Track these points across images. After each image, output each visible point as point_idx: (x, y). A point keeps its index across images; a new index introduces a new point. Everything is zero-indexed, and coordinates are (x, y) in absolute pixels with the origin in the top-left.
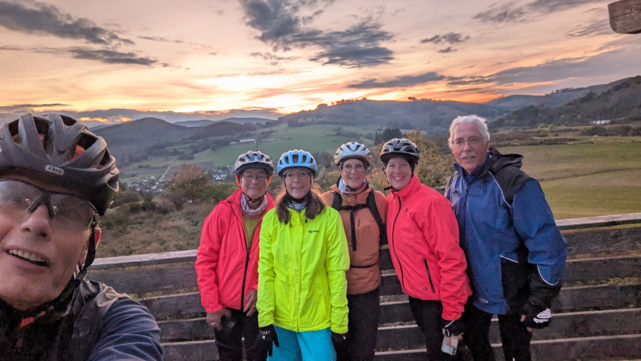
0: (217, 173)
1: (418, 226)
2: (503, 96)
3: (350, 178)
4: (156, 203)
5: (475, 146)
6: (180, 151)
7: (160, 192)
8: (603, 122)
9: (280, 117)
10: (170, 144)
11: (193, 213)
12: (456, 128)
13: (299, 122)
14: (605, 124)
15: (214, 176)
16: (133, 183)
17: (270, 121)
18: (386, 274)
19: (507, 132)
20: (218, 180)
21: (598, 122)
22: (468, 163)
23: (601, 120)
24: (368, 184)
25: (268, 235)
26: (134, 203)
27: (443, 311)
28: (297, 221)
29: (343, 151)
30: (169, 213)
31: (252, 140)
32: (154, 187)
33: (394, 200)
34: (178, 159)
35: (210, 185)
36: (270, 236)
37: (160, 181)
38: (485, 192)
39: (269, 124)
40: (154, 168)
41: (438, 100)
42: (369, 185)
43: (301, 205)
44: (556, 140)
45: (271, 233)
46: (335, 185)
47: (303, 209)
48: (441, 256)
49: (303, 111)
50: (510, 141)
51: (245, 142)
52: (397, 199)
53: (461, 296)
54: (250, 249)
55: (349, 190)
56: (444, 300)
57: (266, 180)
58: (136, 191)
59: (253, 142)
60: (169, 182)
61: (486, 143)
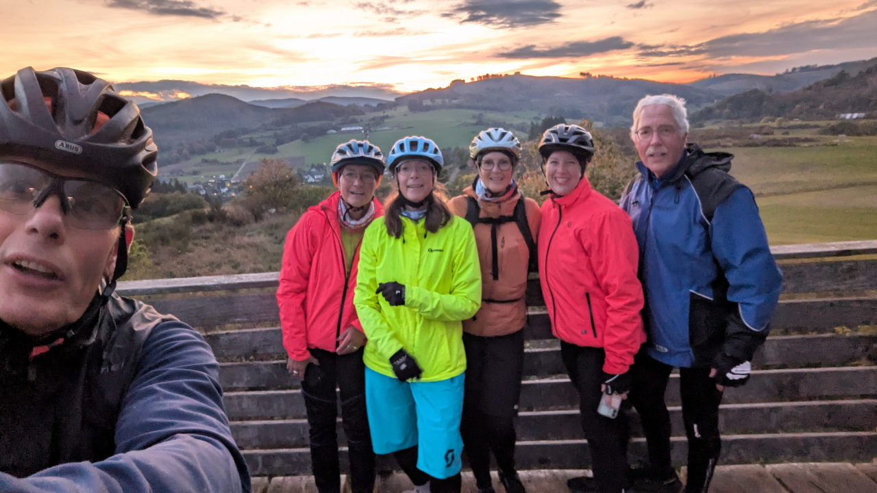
0: (310, 173)
1: (583, 247)
2: (714, 75)
3: (491, 179)
4: (227, 212)
5: (668, 138)
6: (259, 141)
7: (233, 197)
8: (855, 115)
9: (398, 96)
10: (246, 131)
11: (277, 227)
12: (643, 112)
13: (424, 104)
14: (857, 118)
15: (306, 177)
16: (195, 184)
17: (383, 103)
18: (534, 311)
19: (716, 127)
20: (312, 183)
21: (848, 116)
22: (656, 162)
23: (853, 112)
24: (517, 188)
25: (372, 254)
26: (197, 210)
27: (606, 362)
28: (412, 236)
29: (482, 140)
30: (244, 225)
31: (358, 128)
32: (225, 190)
33: (553, 211)
34: (255, 153)
35: (300, 188)
36: (375, 256)
37: (233, 181)
38: (677, 203)
39: (382, 106)
40: (223, 164)
41: (622, 77)
42: (518, 190)
43: (420, 212)
44: (785, 140)
45: (375, 250)
46: (470, 187)
47: (421, 218)
48: (610, 289)
49: (430, 89)
50: (720, 140)
51: (348, 131)
52: (557, 210)
53: (632, 343)
54: (349, 273)
55: (489, 195)
56: (608, 347)
57: (375, 181)
58: (200, 194)
59: (360, 131)
60: (244, 183)
61: (682, 135)
